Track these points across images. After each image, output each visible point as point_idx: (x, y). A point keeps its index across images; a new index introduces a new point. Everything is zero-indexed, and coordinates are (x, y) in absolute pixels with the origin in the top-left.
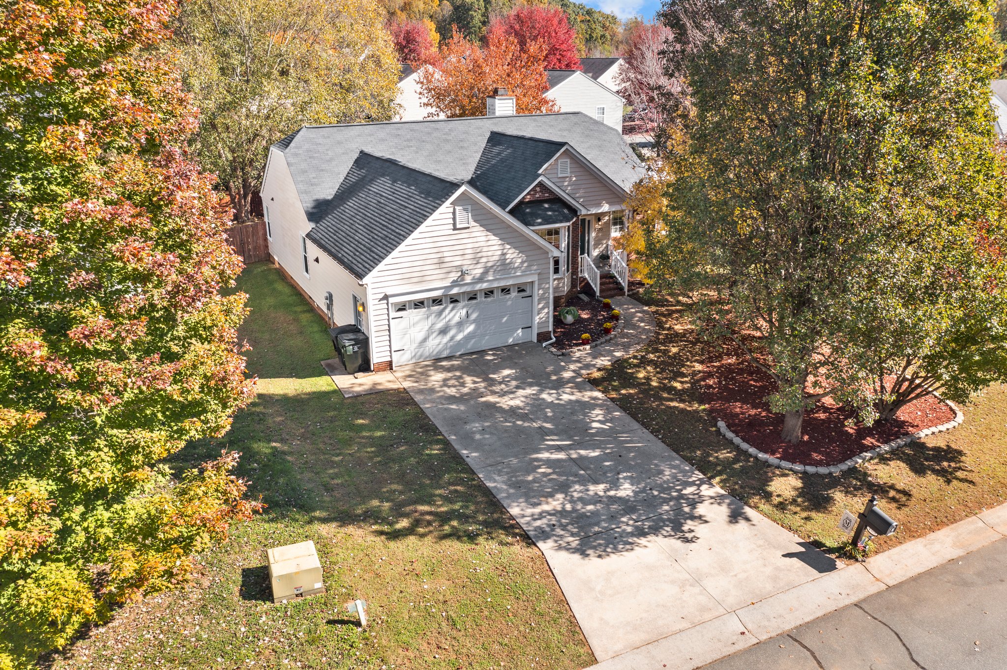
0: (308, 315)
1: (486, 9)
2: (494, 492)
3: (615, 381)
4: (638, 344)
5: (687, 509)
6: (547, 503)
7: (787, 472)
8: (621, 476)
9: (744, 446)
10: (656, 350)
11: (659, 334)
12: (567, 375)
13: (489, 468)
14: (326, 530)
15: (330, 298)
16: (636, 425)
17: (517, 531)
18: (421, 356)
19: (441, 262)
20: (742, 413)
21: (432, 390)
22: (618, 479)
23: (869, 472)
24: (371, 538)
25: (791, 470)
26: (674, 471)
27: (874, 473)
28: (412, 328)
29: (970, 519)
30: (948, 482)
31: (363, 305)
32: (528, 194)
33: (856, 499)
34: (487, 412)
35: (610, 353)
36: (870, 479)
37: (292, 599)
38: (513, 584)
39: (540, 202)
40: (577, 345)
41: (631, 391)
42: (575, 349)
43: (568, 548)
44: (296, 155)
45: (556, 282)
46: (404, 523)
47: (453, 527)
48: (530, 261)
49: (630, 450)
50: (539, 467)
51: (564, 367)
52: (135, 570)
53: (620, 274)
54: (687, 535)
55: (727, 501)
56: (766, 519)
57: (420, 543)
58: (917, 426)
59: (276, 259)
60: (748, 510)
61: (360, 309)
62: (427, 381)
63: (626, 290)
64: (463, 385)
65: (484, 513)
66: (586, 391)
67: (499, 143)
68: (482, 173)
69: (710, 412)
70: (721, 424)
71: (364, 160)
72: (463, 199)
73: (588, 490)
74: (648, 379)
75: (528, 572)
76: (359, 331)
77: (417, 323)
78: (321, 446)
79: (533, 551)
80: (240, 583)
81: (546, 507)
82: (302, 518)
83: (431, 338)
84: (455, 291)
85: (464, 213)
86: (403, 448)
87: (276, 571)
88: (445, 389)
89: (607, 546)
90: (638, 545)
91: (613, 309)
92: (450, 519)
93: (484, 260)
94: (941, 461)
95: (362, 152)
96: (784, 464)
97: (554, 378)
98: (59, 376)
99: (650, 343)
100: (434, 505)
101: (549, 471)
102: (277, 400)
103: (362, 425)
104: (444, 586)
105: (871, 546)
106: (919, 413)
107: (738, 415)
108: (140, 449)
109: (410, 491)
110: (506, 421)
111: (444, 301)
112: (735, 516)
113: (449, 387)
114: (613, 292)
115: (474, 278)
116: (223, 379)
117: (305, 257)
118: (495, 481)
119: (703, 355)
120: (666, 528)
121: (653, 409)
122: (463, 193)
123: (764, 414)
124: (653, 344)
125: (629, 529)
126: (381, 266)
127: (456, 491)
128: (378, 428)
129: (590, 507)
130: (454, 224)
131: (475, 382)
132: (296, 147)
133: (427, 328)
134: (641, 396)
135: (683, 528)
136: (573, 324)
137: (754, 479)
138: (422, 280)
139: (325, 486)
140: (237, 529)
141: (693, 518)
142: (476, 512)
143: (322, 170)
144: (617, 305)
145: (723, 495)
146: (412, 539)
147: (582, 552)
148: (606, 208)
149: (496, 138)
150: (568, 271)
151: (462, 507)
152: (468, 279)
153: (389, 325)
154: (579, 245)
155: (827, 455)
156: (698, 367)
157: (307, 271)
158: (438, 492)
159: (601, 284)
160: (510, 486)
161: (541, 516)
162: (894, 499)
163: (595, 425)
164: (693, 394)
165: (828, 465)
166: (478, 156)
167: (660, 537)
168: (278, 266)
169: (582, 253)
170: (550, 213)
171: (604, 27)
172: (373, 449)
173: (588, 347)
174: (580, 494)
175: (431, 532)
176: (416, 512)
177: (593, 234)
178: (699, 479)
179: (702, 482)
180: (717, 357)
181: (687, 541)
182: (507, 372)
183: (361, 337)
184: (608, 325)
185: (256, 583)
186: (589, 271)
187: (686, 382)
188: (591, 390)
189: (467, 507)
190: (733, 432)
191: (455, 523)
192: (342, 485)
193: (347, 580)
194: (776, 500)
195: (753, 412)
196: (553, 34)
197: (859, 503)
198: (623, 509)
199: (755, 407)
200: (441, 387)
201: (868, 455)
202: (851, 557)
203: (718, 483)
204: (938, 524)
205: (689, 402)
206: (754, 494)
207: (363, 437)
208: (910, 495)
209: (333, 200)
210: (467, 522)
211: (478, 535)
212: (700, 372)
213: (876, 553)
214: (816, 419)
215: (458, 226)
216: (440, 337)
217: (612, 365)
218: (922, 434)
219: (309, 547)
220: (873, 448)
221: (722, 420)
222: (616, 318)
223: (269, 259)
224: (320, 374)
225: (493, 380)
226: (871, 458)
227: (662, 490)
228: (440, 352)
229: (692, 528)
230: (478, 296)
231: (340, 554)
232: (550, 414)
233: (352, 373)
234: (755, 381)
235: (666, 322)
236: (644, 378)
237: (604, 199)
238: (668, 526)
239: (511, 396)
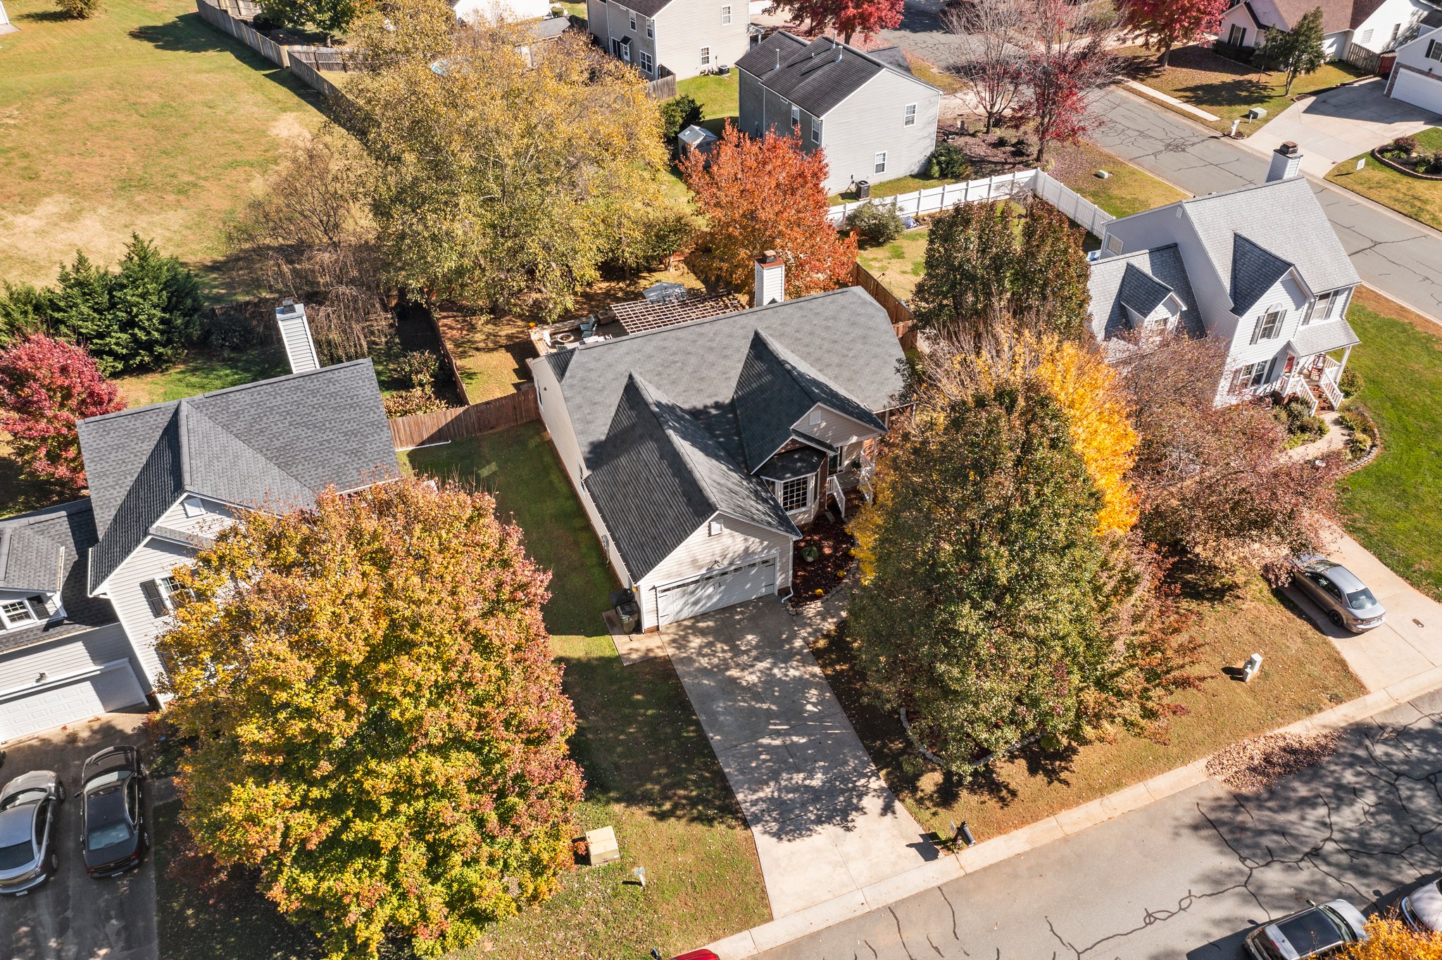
2: (728, 777)
3: (834, 652)
5: (855, 801)
6: (763, 790)
7: (936, 767)
8: (817, 765)
13: (728, 752)
14: (617, 808)
16: (838, 709)
17: (740, 815)
19: (695, 562)
21: (689, 660)
22: (815, 768)
23: (996, 770)
24: (647, 817)
25: (939, 765)
26: (855, 761)
27: (999, 771)
28: (674, 602)
29: (1048, 819)
30: (1050, 783)
32: (780, 450)
34: (730, 689)
35: (837, 611)
36: (994, 777)
37: (602, 864)
38: (732, 859)
39: (790, 453)
40: (811, 598)
41: (844, 667)
42: (808, 606)
43: (770, 832)
44: (571, 386)
46: (667, 806)
47: (699, 811)
48: (772, 545)
49: (829, 736)
50: (761, 753)
51: (796, 632)
54: (849, 824)
55: (885, 794)
56: (906, 813)
57: (678, 824)
60: (897, 804)
61: (635, 594)
62: (686, 648)
64: (714, 654)
65: (720, 799)
66: (809, 665)
67: (760, 358)
70: (904, 711)
71: (633, 393)
73: (792, 779)
75: (742, 850)
77: (678, 598)
79: (748, 833)
81: (761, 794)
82: (603, 799)
83: (686, 608)
84: (708, 575)
85: (719, 526)
86: (667, 728)
87: (594, 851)
88: (701, 658)
89: (795, 832)
90: (816, 832)
92: (698, 804)
93: (731, 553)
94: (1056, 760)
95: (631, 376)
96: (935, 759)
97: (786, 646)
100: (688, 789)
101: (768, 757)
103: (638, 701)
104: (691, 859)
109: (672, 775)
110: (743, 700)
112: (887, 809)
113: (704, 656)
115: (724, 565)
118: (730, 766)
120: (837, 818)
122: (717, 515)
125: (813, 817)
126: (650, 573)
127: (703, 776)
128: (650, 705)
129: (791, 796)
130: (710, 536)
131: (723, 651)
132: (571, 377)
133: (684, 600)
134: (850, 673)
135: (848, 819)
136: (813, 563)
139: (615, 765)
141: (857, 809)
142: (715, 797)
143: (596, 403)
145: (883, 788)
146: (673, 819)
147: (778, 835)
148: (855, 440)
149: (758, 346)
150: (816, 498)
151: (706, 792)
152: (720, 566)
153: (657, 601)
158: (691, 776)
160: (740, 772)
162: (1002, 799)
163: (809, 707)
167: (832, 825)
170: (800, 465)
172: (647, 729)
173: (819, 603)
174: (786, 783)
175: (685, 814)
176: (676, 795)
178: (871, 771)
179: (873, 774)
181: (848, 829)
182: (750, 637)
184: (841, 573)
186: (837, 492)
188: (813, 665)
189: (709, 792)
191: (700, 807)
193: (633, 851)
194: (920, 794)
198: (812, 798)
200: (697, 656)
202: (949, 849)
203: (884, 776)
204: (1023, 822)
206: (906, 788)
207: (640, 715)
208: (1015, 795)
209: (606, 441)
210: (708, 806)
211: (714, 819)
215: (713, 535)
216: (693, 607)
217: (836, 630)
219: (610, 830)
222: (851, 559)
223: (540, 421)
224: (603, 634)
225: (738, 648)
227: (843, 780)
229: (854, 818)
230: (727, 573)
231: (628, 830)
232: (777, 694)
233: (628, 634)
237: (853, 434)
238: (839, 815)
239: (751, 670)
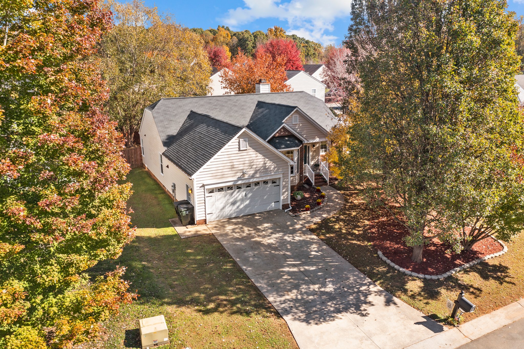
0: (162, 195)
1: (255, 40)
2: (260, 288)
3: (323, 230)
4: (335, 210)
5: (362, 298)
6: (288, 295)
7: (415, 278)
8: (327, 280)
9: (392, 264)
10: (344, 214)
11: (346, 205)
12: (298, 227)
13: (257, 276)
14: (170, 309)
15: (174, 186)
16: (335, 253)
17: (272, 310)
18: (222, 216)
19: (232, 167)
20: (391, 247)
21: (227, 234)
22: (326, 282)
23: (459, 278)
24: (195, 314)
25: (417, 277)
26: (355, 278)
27: (462, 279)
28: (217, 202)
29: (513, 304)
30: (501, 283)
31: (191, 190)
32: (277, 133)
33: (452, 293)
34: (256, 246)
35: (320, 215)
36: (459, 282)
37: (152, 347)
38: (270, 339)
39: (283, 137)
40: (303, 211)
41: (332, 235)
42: (302, 213)
43: (299, 319)
44: (158, 113)
45: (292, 178)
46: (211, 306)
47: (238, 308)
48: (278, 167)
49: (332, 266)
50: (284, 275)
51: (296, 222)
52: (69, 331)
53: (325, 174)
54: (363, 312)
55: (384, 294)
56: (405, 304)
57: (221, 317)
58: (483, 254)
59: (146, 166)
60: (395, 299)
61: (190, 192)
62: (224, 230)
63: (328, 182)
64: (243, 232)
65: (255, 300)
66: (308, 235)
67: (262, 107)
68: (253, 122)
69: (374, 246)
70: (380, 253)
71: (193, 115)
72: (244, 136)
73: (310, 288)
74: (340, 229)
75: (278, 333)
76: (189, 203)
77: (220, 199)
78: (168, 264)
79: (280, 321)
80: (124, 338)
81: (287, 297)
82: (157, 302)
83: (226, 207)
84: (240, 182)
85: (245, 142)
86: (212, 265)
87: (144, 331)
88: (234, 234)
89: (320, 318)
90: (337, 318)
91: (322, 192)
92: (237, 304)
93: (255, 166)
94: (497, 272)
95: (191, 111)
96: (414, 274)
97: (291, 228)
98: (32, 226)
99: (341, 210)
100: (228, 296)
101: (289, 277)
102: (146, 240)
103: (190, 253)
104: (234, 340)
105: (462, 318)
106: (484, 247)
107: (388, 248)
108: (74, 265)
109: (215, 288)
110: (266, 251)
111: (233, 188)
112: (388, 302)
113: (236, 233)
114: (321, 184)
115: (249, 176)
116: (118, 228)
117: (162, 165)
118: (260, 283)
119: (369, 216)
120: (352, 309)
121: (343, 244)
122: (244, 132)
123: (402, 247)
124: (343, 211)
125: (332, 309)
126: (201, 169)
127: (240, 288)
128: (199, 255)
129: (311, 297)
130: (239, 148)
131: (249, 230)
132: (158, 109)
133: (224, 202)
134: (337, 237)
135: (361, 309)
136: (301, 200)
137: (398, 282)
138: (223, 176)
139: (170, 285)
140: (123, 308)
141: (366, 303)
142: (250, 299)
143: (171, 121)
144: (323, 190)
145: (381, 291)
146: (216, 314)
147: (307, 321)
148: (317, 140)
149: (260, 105)
150: (298, 172)
151: (243, 297)
152: (246, 176)
153: (205, 200)
154: (303, 159)
155: (436, 269)
156: (367, 222)
157: (162, 172)
158: (231, 288)
159: (315, 179)
160: (268, 286)
161: (285, 302)
162: (472, 293)
163: (313, 253)
164: (364, 237)
165: (437, 274)
166: (251, 113)
167: (349, 313)
168: (147, 170)
169: (305, 163)
170: (288, 142)
171: (314, 49)
172: (196, 266)
173: (309, 212)
174: (306, 290)
175: (226, 310)
176: (218, 299)
177: (311, 153)
178: (369, 282)
179: (370, 284)
180: (376, 217)
181: (363, 315)
182: (266, 225)
183: (190, 207)
184: (319, 200)
185: (133, 338)
186: (309, 173)
187: (361, 230)
188: (311, 235)
189: (245, 297)
190: (386, 257)
191: (239, 306)
192: (179, 285)
193: (182, 337)
194: (410, 293)
195: (396, 246)
196: (289, 53)
197: (454, 295)
198: (329, 298)
199: (397, 243)
200: (232, 233)
201: (458, 269)
202: (450, 324)
203: (379, 284)
204: (497, 306)
205: (363, 241)
206: (398, 290)
207: (191, 259)
208: (481, 291)
209: (176, 135)
210: (245, 305)
211: (251, 312)
212: (368, 225)
213: (465, 322)
214: (430, 250)
215: (241, 149)
216: (231, 207)
217: (322, 221)
218: (486, 258)
219: (162, 318)
220: (460, 265)
221: (380, 251)
222: (323, 197)
223: (143, 166)
224: (168, 226)
225: (259, 229)
226: (460, 271)
227: (349, 288)
228: (231, 215)
229: (366, 308)
230: (251, 185)
231: (178, 322)
232: (289, 247)
233: (185, 225)
234: (397, 230)
235: (349, 199)
236: (339, 228)
237: (316, 136)
238: (352, 307)
239: (269, 238)
